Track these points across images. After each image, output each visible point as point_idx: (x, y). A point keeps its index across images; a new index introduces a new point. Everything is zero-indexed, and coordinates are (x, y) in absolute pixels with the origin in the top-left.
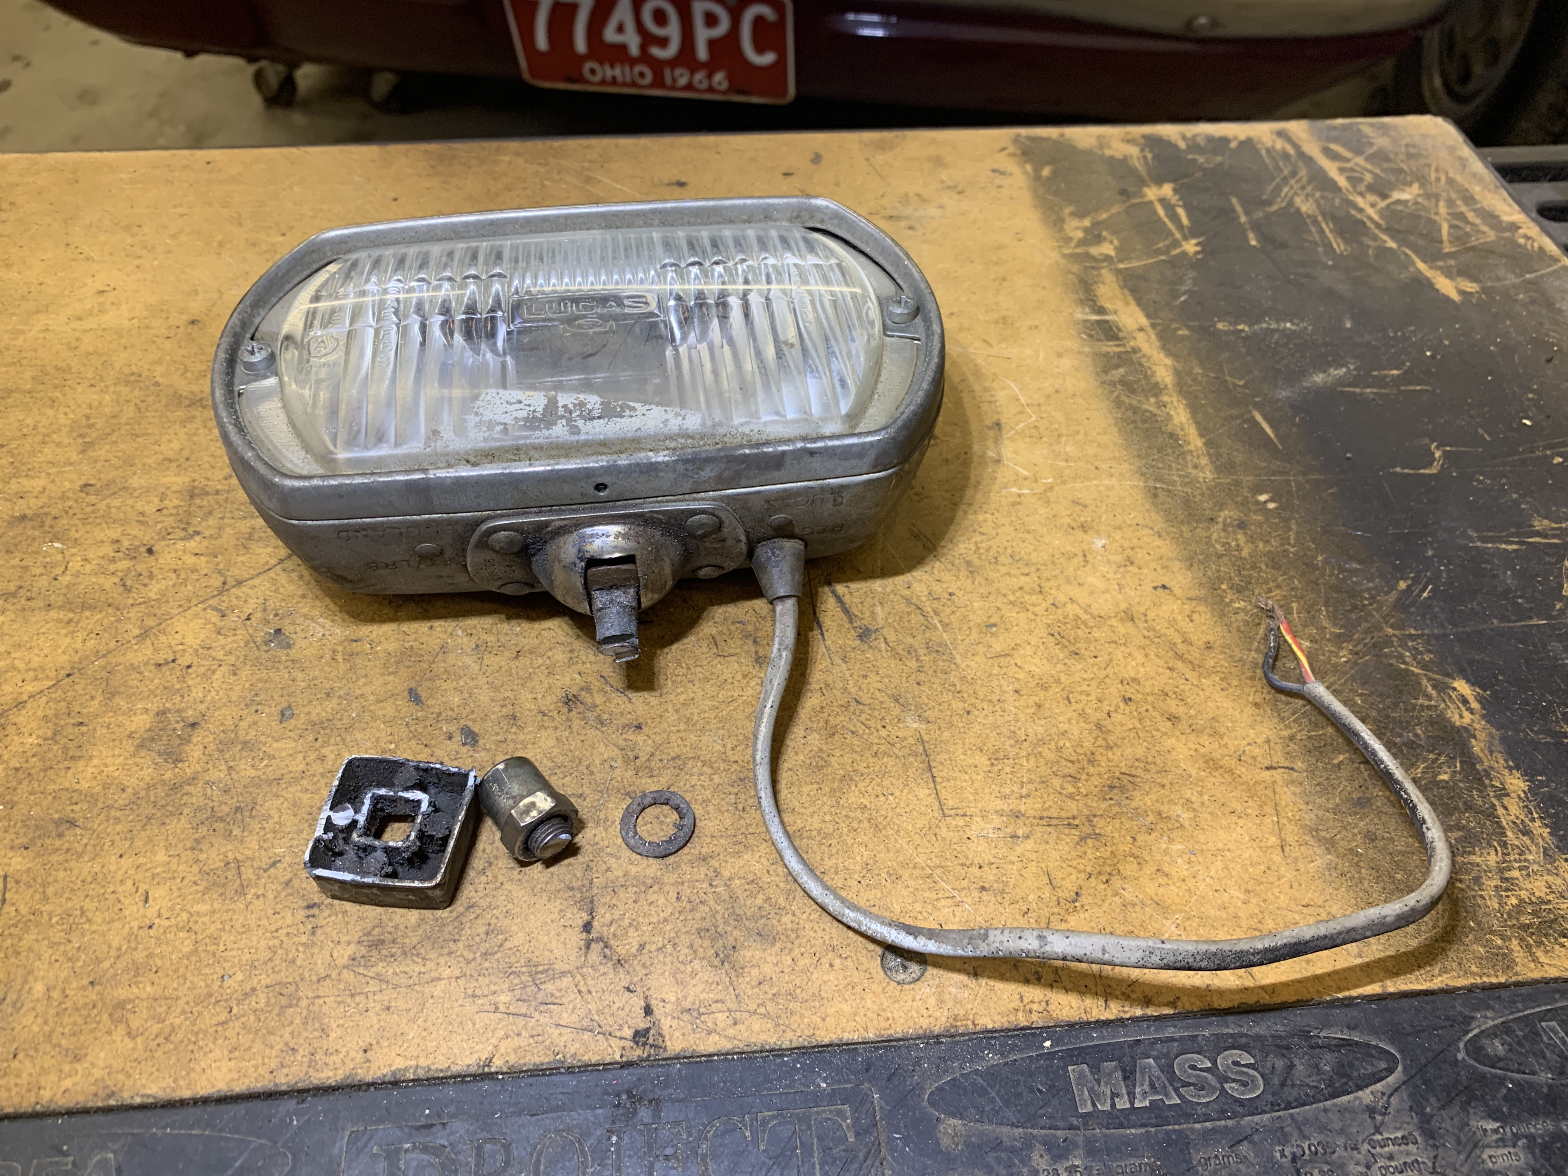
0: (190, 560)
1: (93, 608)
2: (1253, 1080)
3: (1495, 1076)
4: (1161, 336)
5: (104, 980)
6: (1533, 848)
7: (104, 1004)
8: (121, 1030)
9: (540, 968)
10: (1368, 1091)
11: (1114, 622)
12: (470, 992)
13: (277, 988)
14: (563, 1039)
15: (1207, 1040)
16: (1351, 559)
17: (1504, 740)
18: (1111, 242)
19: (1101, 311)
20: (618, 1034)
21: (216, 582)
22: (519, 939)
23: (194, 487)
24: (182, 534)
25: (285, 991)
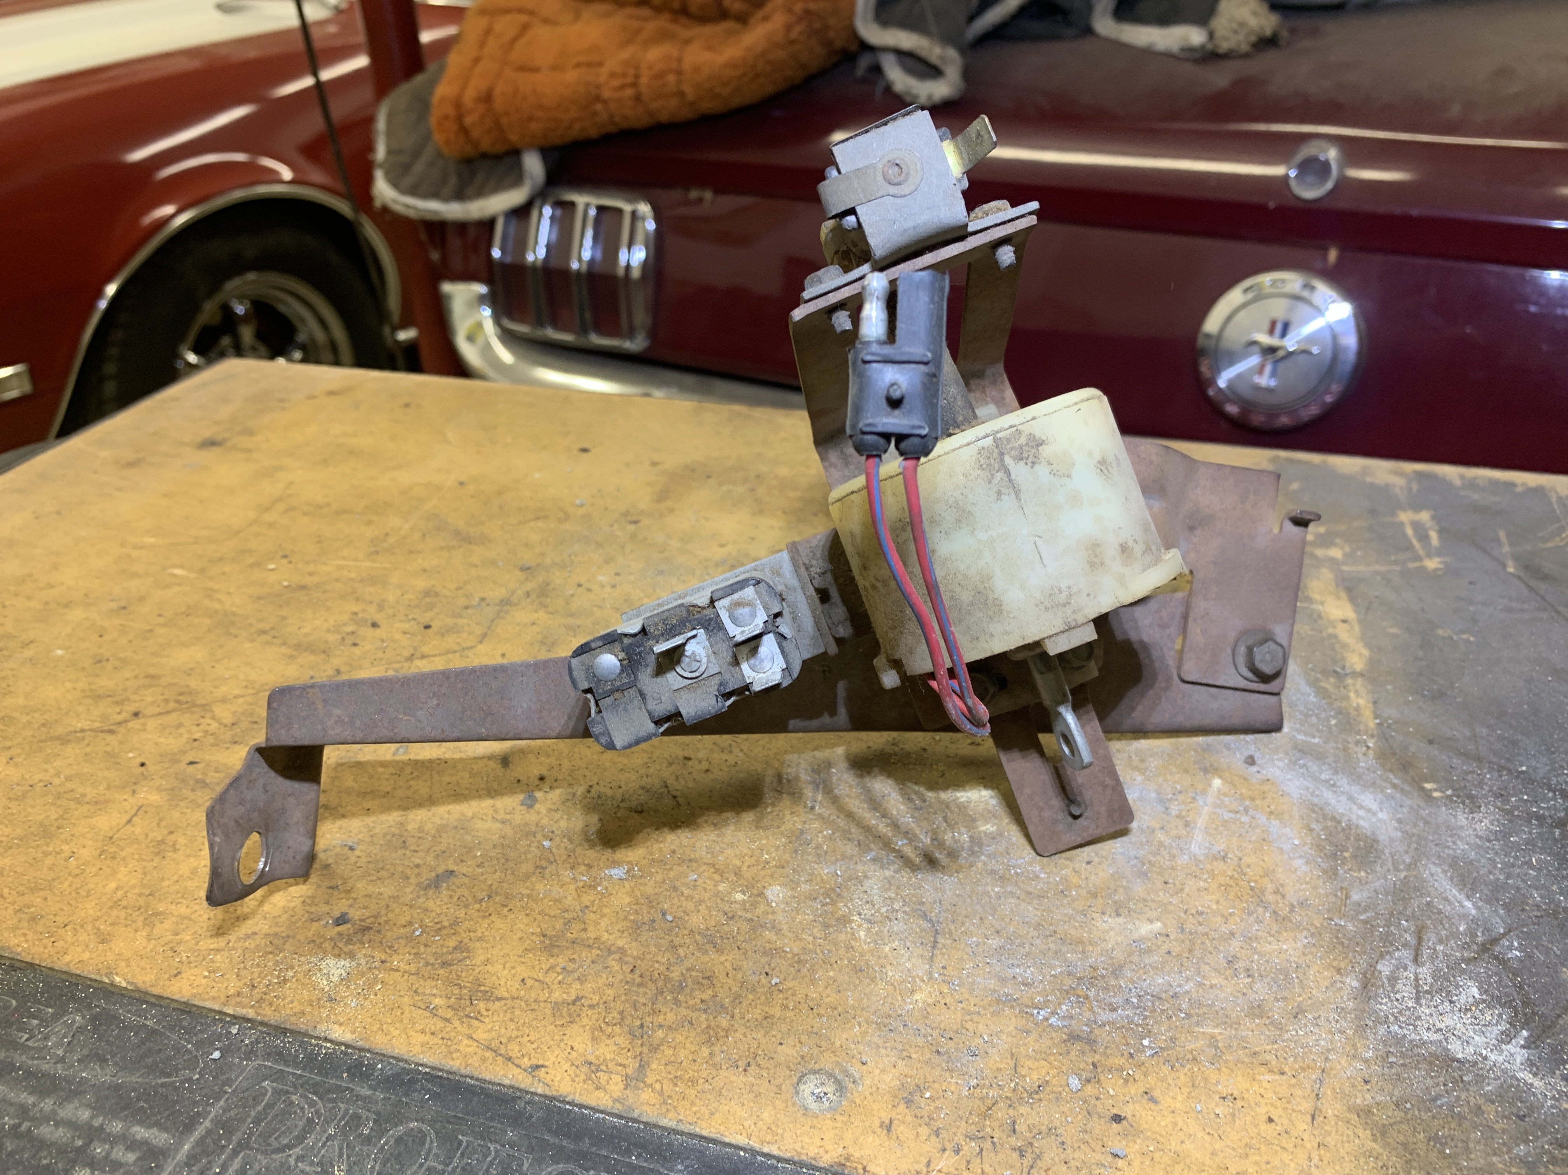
1: (313, 652)
4: (1366, 630)
5: (157, 895)
7: (146, 911)
8: (144, 933)
9: (482, 988)
12: (414, 988)
13: (271, 938)
14: (469, 1050)
18: (1342, 548)
20: (517, 1061)
22: (478, 961)
25: (275, 942)
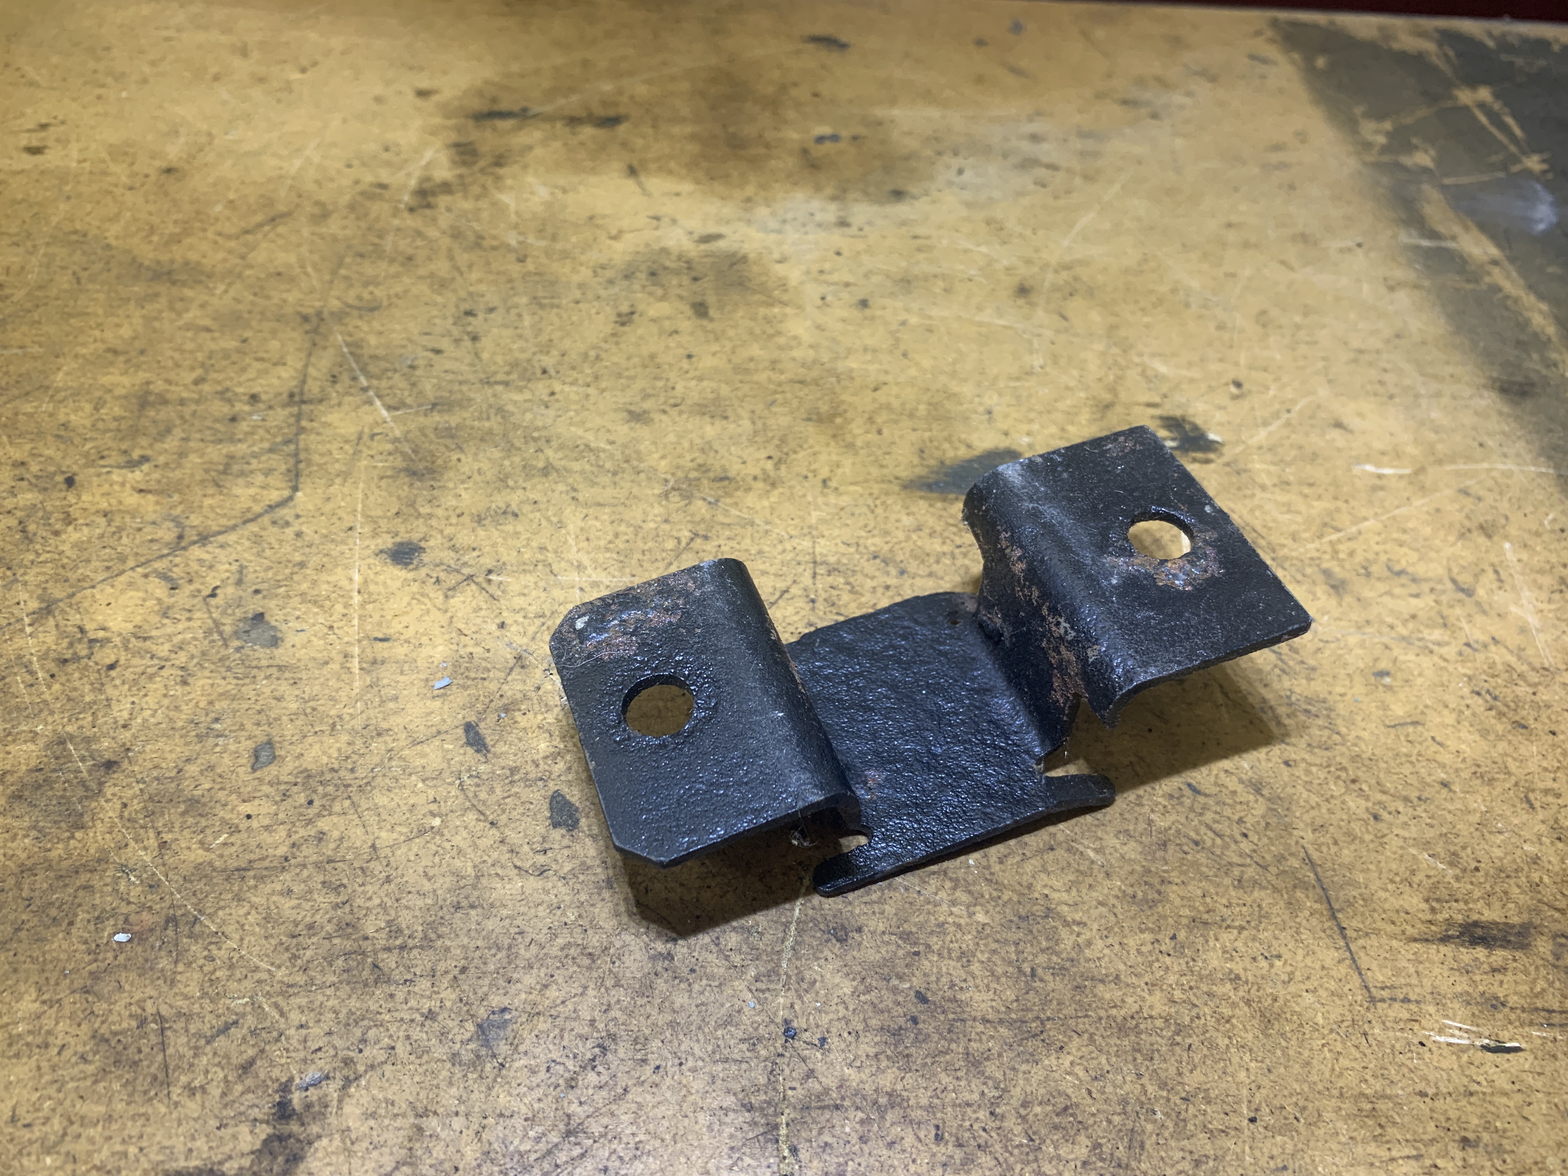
0: (131, 500)
4: (1524, 273)
18: (1426, 152)
19: (1436, 236)
21: (167, 533)
23: (148, 393)
24: (122, 460)
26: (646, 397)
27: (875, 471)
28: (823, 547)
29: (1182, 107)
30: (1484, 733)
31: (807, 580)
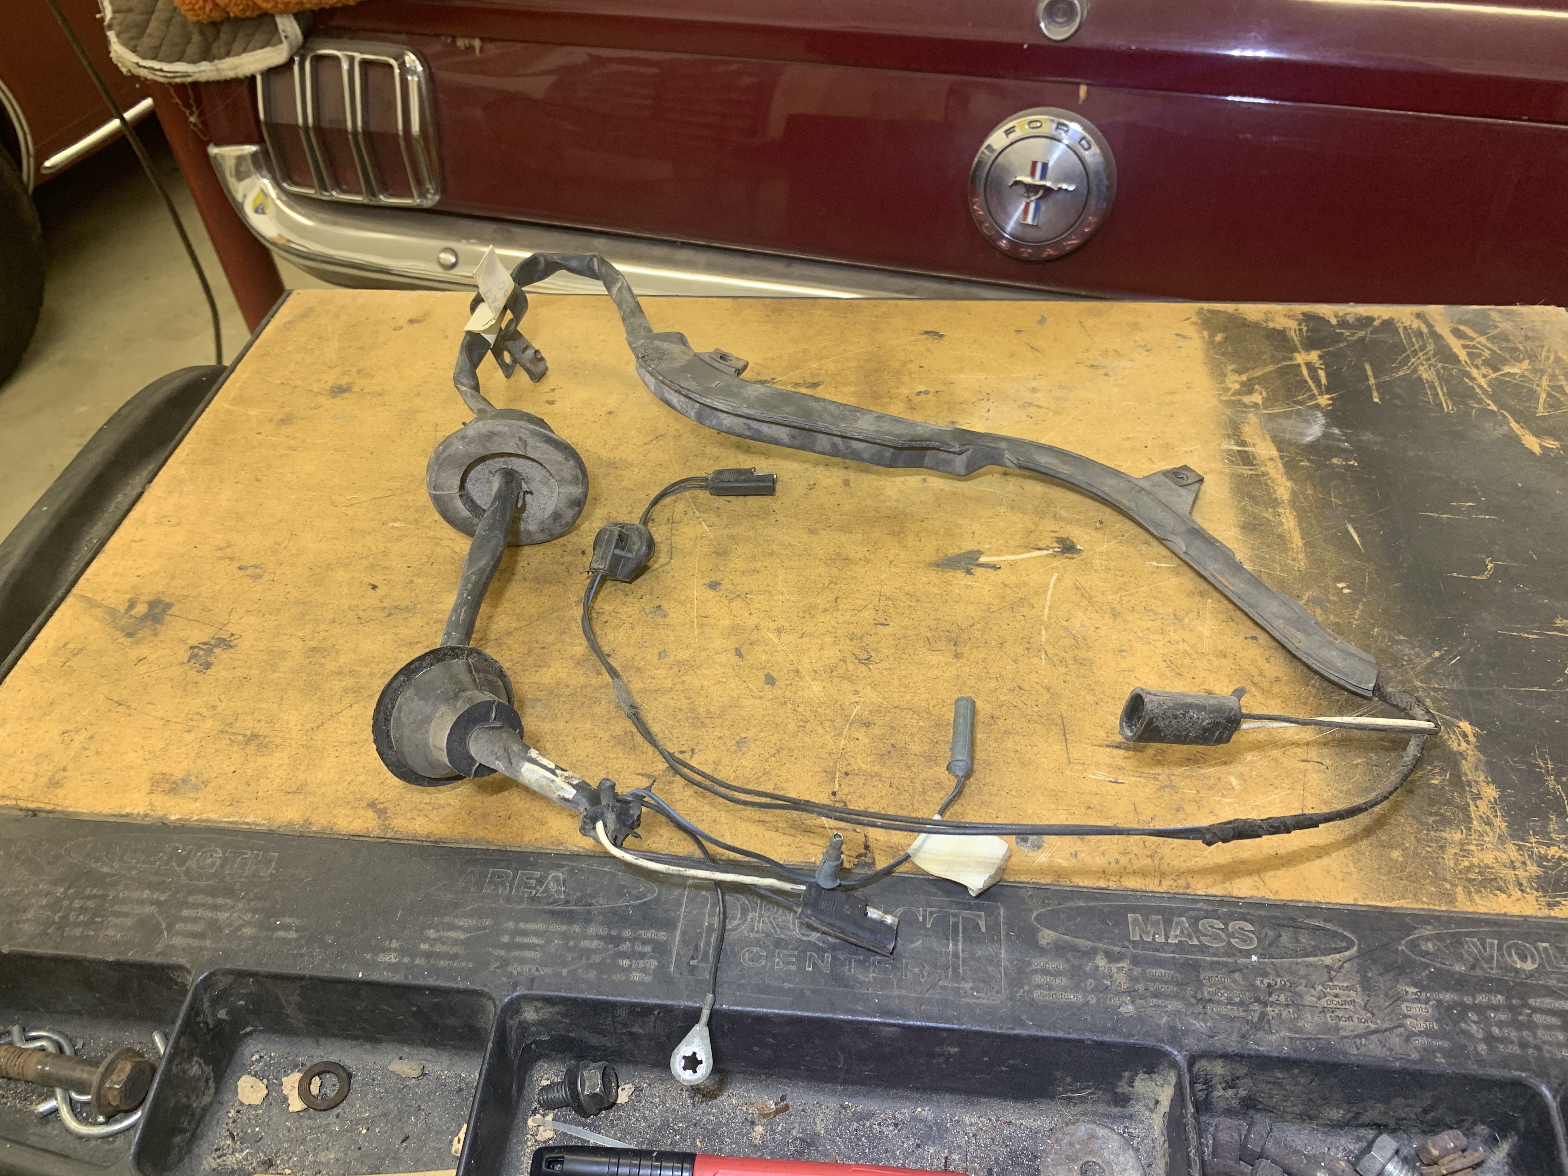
2: (1251, 939)
3: (1422, 963)
4: (1285, 465)
6: (1491, 834)
10: (1329, 957)
11: (1211, 657)
15: (1225, 913)
16: (1400, 633)
17: (1488, 763)
18: (1261, 393)
19: (1243, 443)
26: (817, 522)
27: (914, 558)
28: (885, 590)
29: (1124, 368)
30: (1160, 676)
31: (876, 602)
